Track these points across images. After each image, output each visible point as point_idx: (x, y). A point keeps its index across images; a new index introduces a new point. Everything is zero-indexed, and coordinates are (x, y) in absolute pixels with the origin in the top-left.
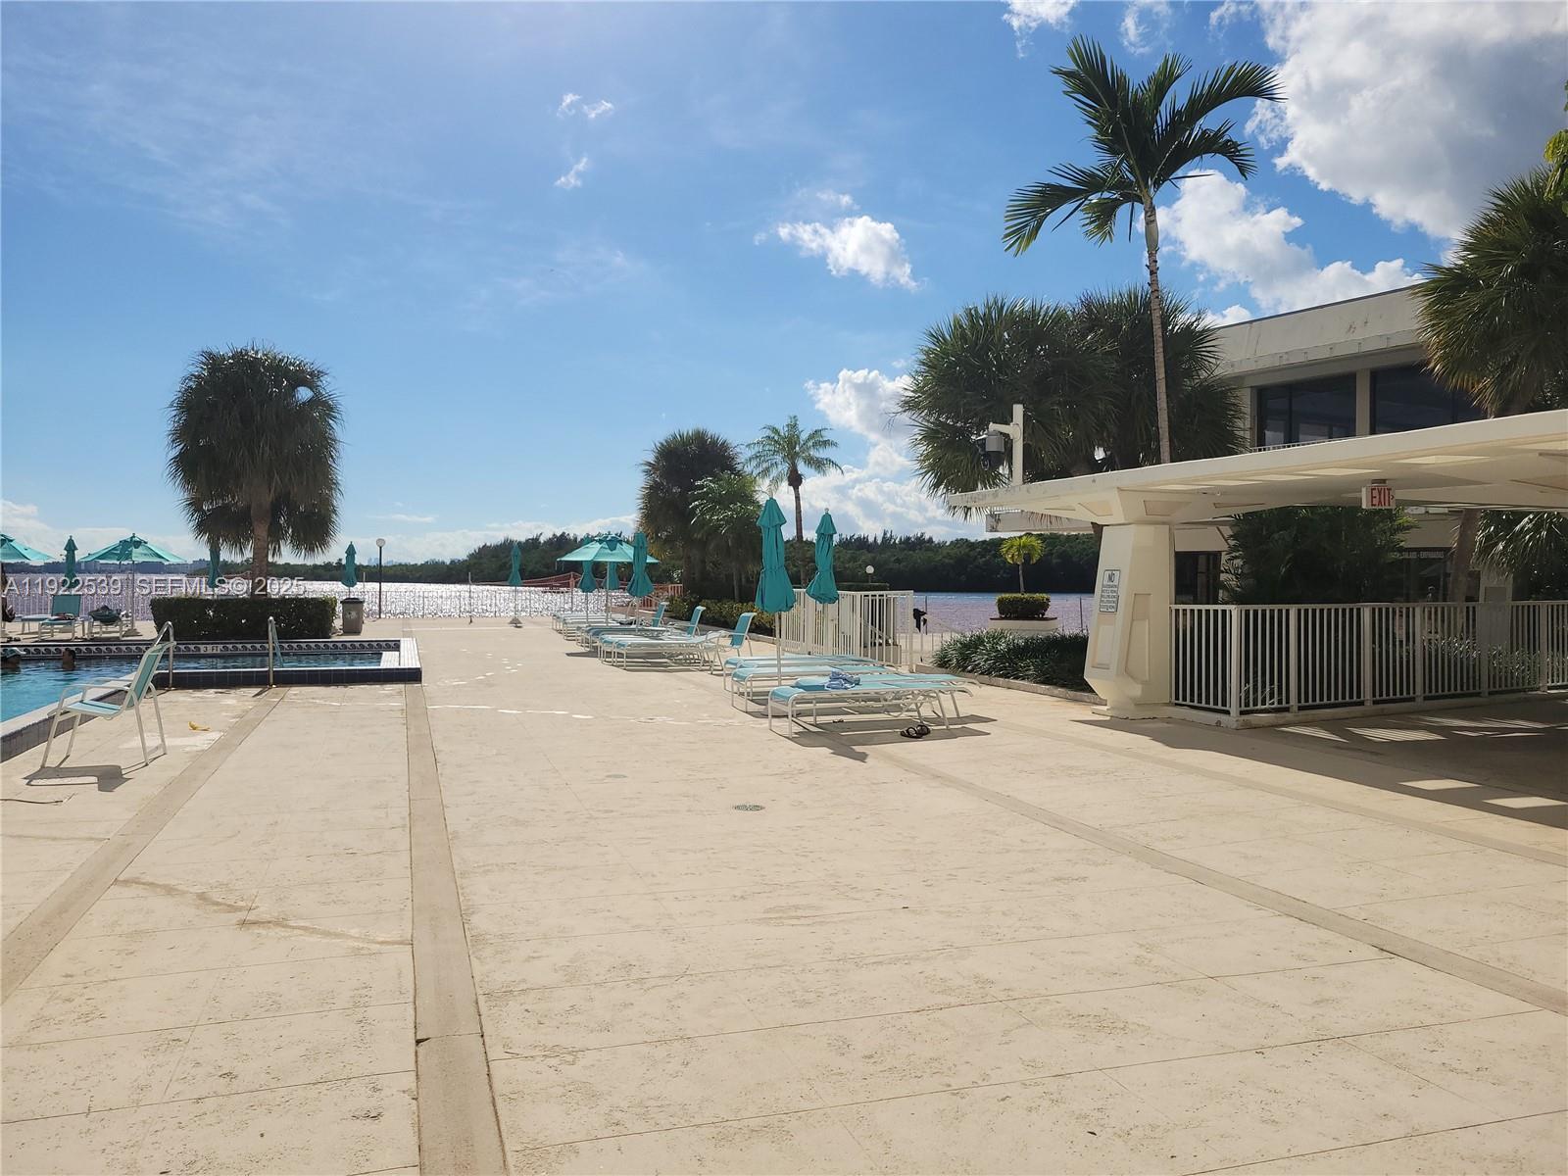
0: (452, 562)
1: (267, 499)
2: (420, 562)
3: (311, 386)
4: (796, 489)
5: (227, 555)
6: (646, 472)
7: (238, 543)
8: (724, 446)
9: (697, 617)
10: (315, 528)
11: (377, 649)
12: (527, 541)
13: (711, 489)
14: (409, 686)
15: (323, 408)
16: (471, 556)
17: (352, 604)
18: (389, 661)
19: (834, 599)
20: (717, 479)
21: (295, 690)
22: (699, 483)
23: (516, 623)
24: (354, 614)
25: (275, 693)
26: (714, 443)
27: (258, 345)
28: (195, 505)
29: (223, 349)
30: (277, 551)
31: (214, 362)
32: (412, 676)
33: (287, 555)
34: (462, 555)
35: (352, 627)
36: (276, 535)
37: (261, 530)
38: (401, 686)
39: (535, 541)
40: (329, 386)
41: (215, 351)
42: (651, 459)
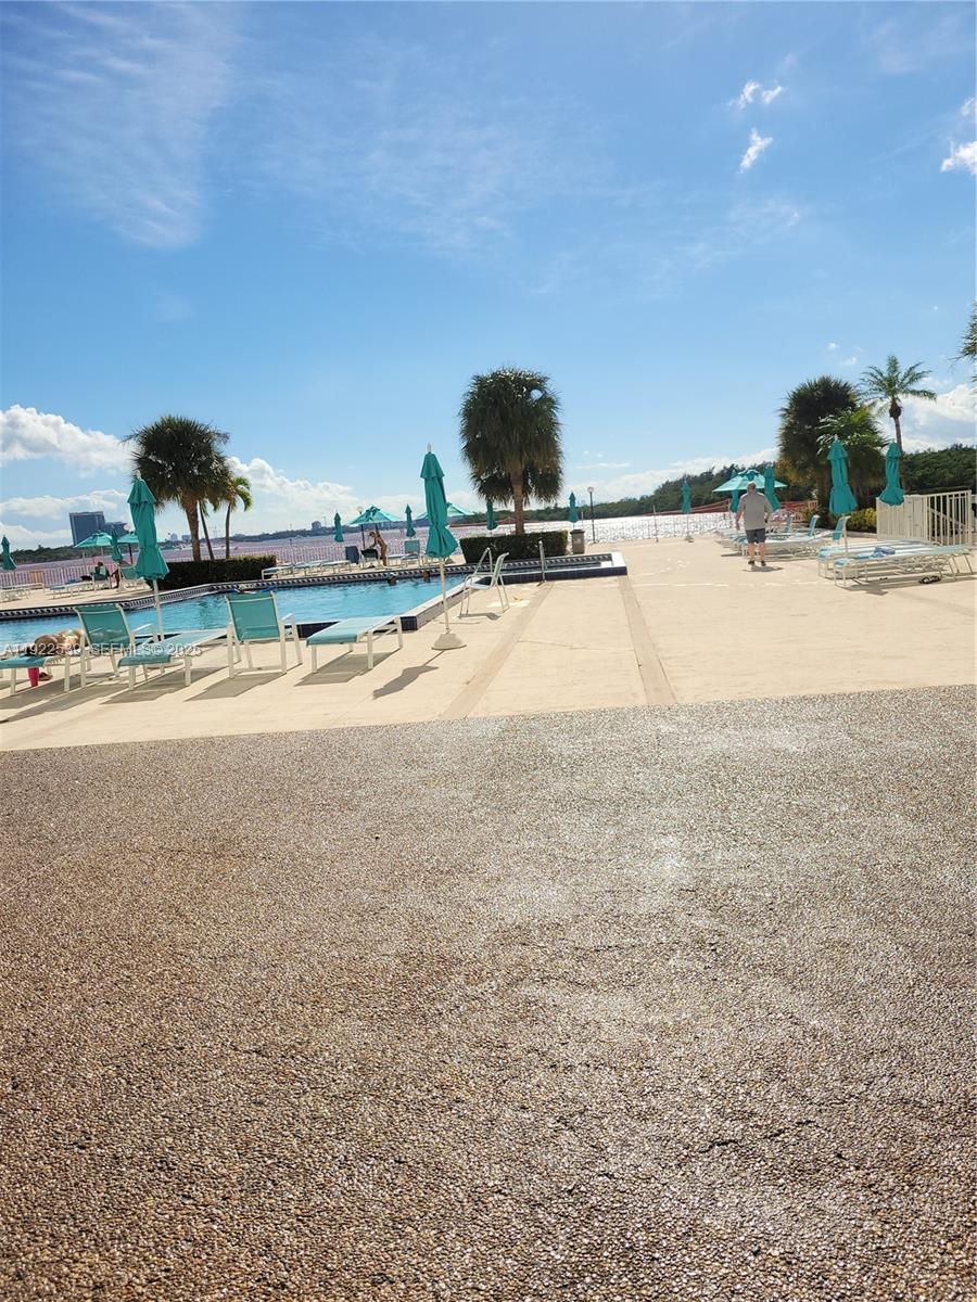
0: (642, 498)
1: (520, 468)
2: (616, 500)
3: (541, 389)
4: (896, 418)
5: (498, 507)
6: (783, 416)
7: (504, 499)
8: (846, 388)
9: (814, 523)
10: (549, 484)
11: (598, 559)
12: (702, 475)
13: (833, 424)
14: (621, 577)
15: (548, 402)
16: (657, 491)
17: (578, 533)
18: (605, 565)
19: (900, 502)
20: (837, 415)
21: (557, 582)
22: (823, 420)
23: (689, 539)
24: (579, 540)
25: (546, 584)
26: (837, 386)
27: (506, 366)
28: (476, 476)
29: (486, 373)
30: (527, 502)
31: (480, 381)
32: (622, 571)
33: (534, 504)
34: (649, 491)
35: (579, 549)
36: (526, 491)
37: (518, 489)
38: (616, 577)
39: (709, 473)
40: (550, 386)
41: (481, 374)
42: (786, 405)
